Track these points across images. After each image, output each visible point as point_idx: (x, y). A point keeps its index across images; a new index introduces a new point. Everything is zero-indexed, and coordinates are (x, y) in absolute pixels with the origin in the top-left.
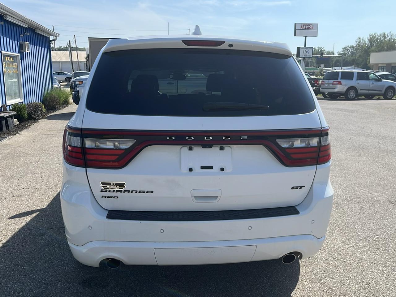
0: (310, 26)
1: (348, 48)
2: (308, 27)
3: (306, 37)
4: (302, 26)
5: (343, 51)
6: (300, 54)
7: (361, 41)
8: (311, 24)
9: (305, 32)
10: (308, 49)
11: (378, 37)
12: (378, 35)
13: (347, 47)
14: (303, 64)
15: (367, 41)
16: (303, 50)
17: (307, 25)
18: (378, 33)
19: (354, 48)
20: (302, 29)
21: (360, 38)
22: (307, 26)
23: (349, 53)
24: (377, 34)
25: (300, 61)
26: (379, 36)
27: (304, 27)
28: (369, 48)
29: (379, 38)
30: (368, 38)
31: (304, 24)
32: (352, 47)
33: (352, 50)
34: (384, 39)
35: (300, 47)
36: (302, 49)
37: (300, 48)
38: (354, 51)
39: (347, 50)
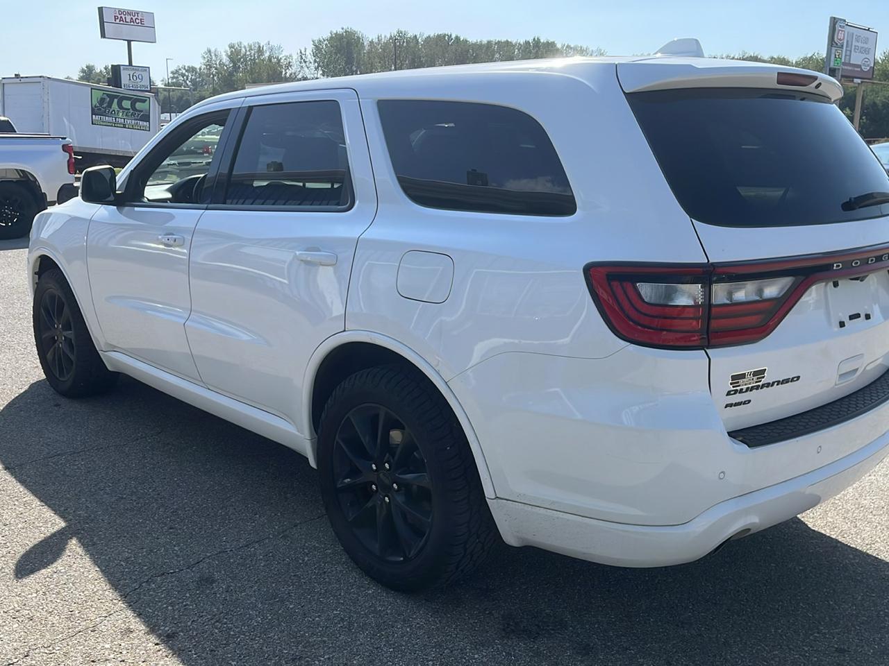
0: (136, 17)
1: (184, 71)
2: (132, 18)
3: (129, 42)
4: (118, 15)
5: (173, 78)
6: (123, 83)
7: (214, 58)
8: (138, 14)
9: (126, 30)
10: (138, 70)
11: (246, 50)
12: (245, 47)
13: (180, 69)
14: (155, 108)
15: (225, 60)
16: (128, 72)
17: (129, 13)
18: (245, 43)
19: (196, 73)
20: (118, 21)
21: (210, 51)
22: (130, 17)
23: (188, 82)
24: (242, 46)
25: (149, 98)
26: (248, 49)
27: (121, 17)
28: (231, 74)
29: (248, 53)
30: (226, 52)
31: (121, 12)
32: (192, 70)
33: (193, 77)
34: (259, 57)
35: (119, 66)
36: (124, 69)
37: (120, 68)
38: (198, 80)
39: (183, 75)
